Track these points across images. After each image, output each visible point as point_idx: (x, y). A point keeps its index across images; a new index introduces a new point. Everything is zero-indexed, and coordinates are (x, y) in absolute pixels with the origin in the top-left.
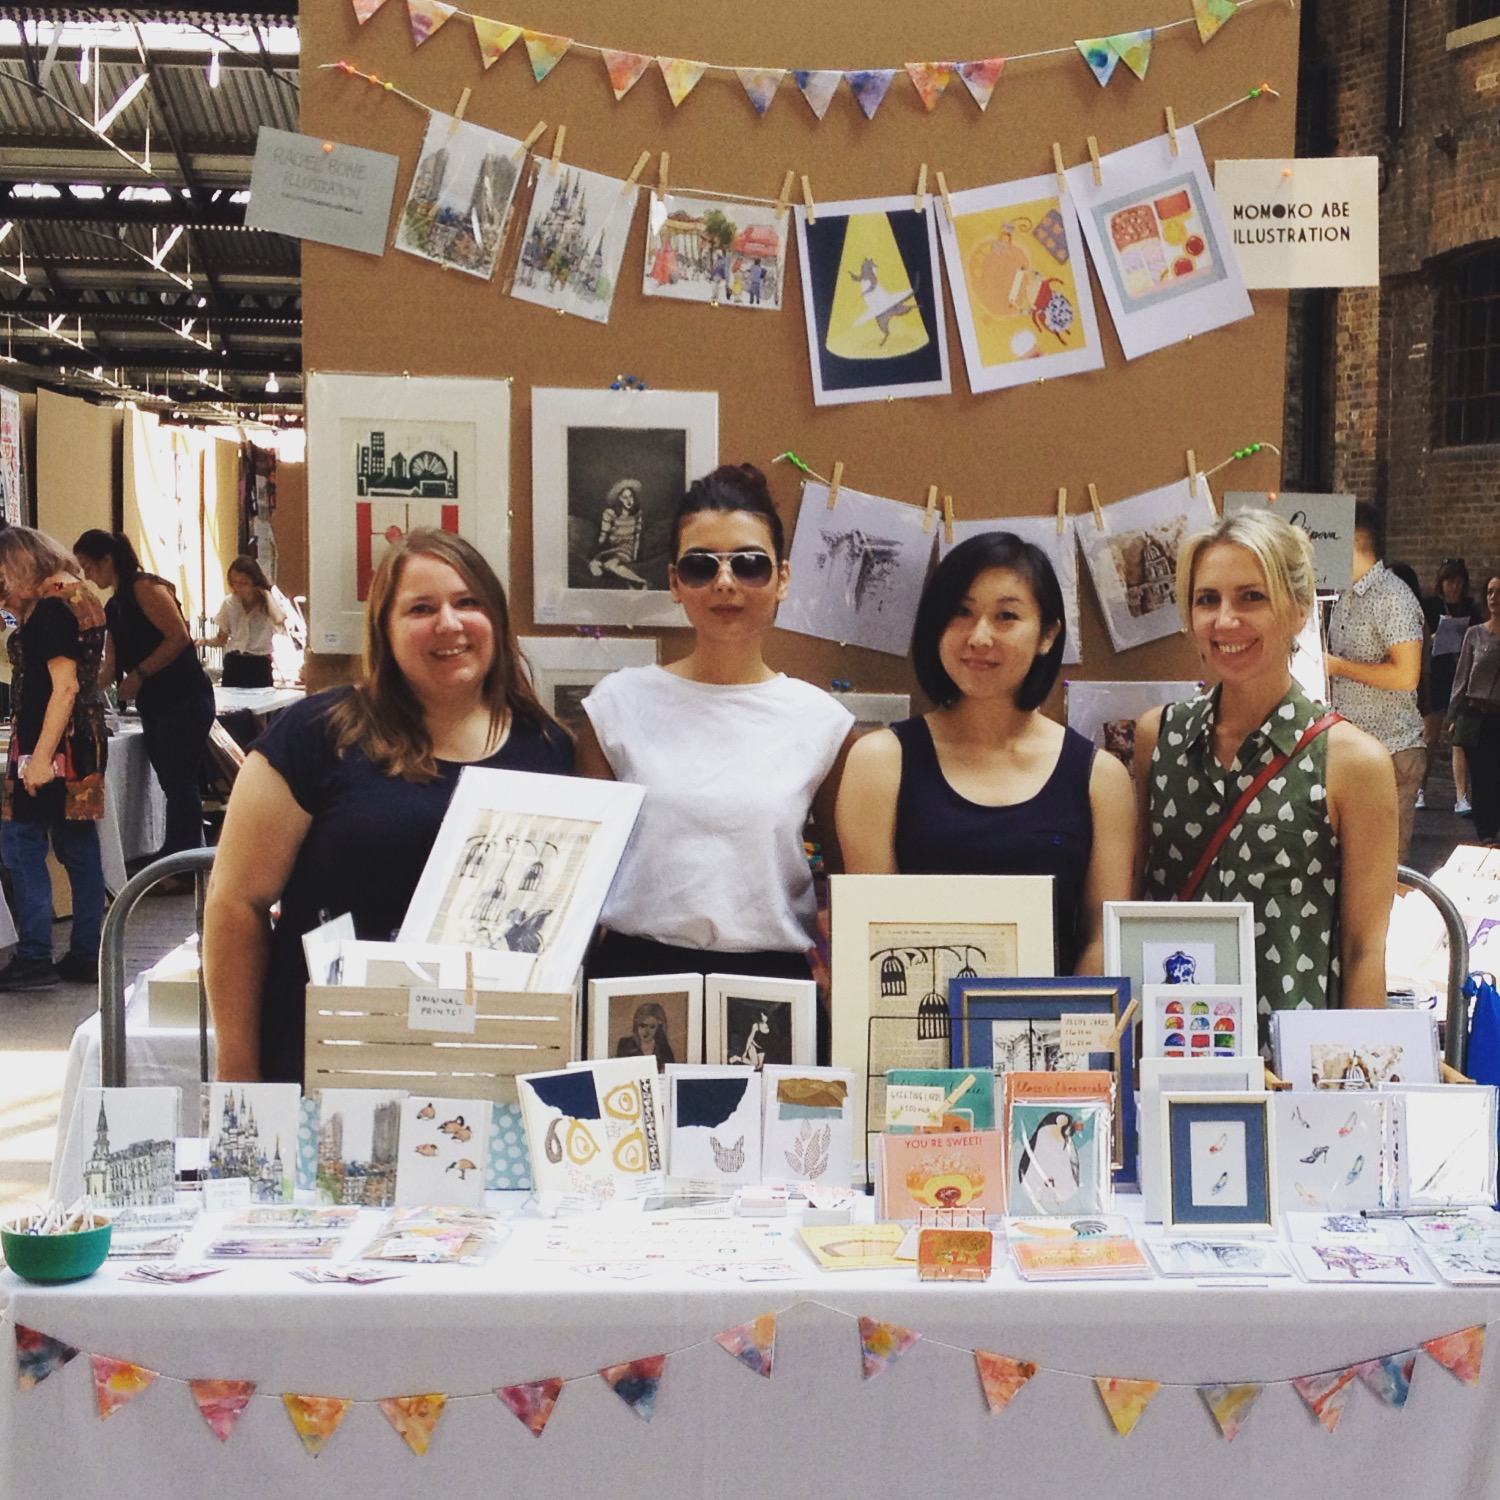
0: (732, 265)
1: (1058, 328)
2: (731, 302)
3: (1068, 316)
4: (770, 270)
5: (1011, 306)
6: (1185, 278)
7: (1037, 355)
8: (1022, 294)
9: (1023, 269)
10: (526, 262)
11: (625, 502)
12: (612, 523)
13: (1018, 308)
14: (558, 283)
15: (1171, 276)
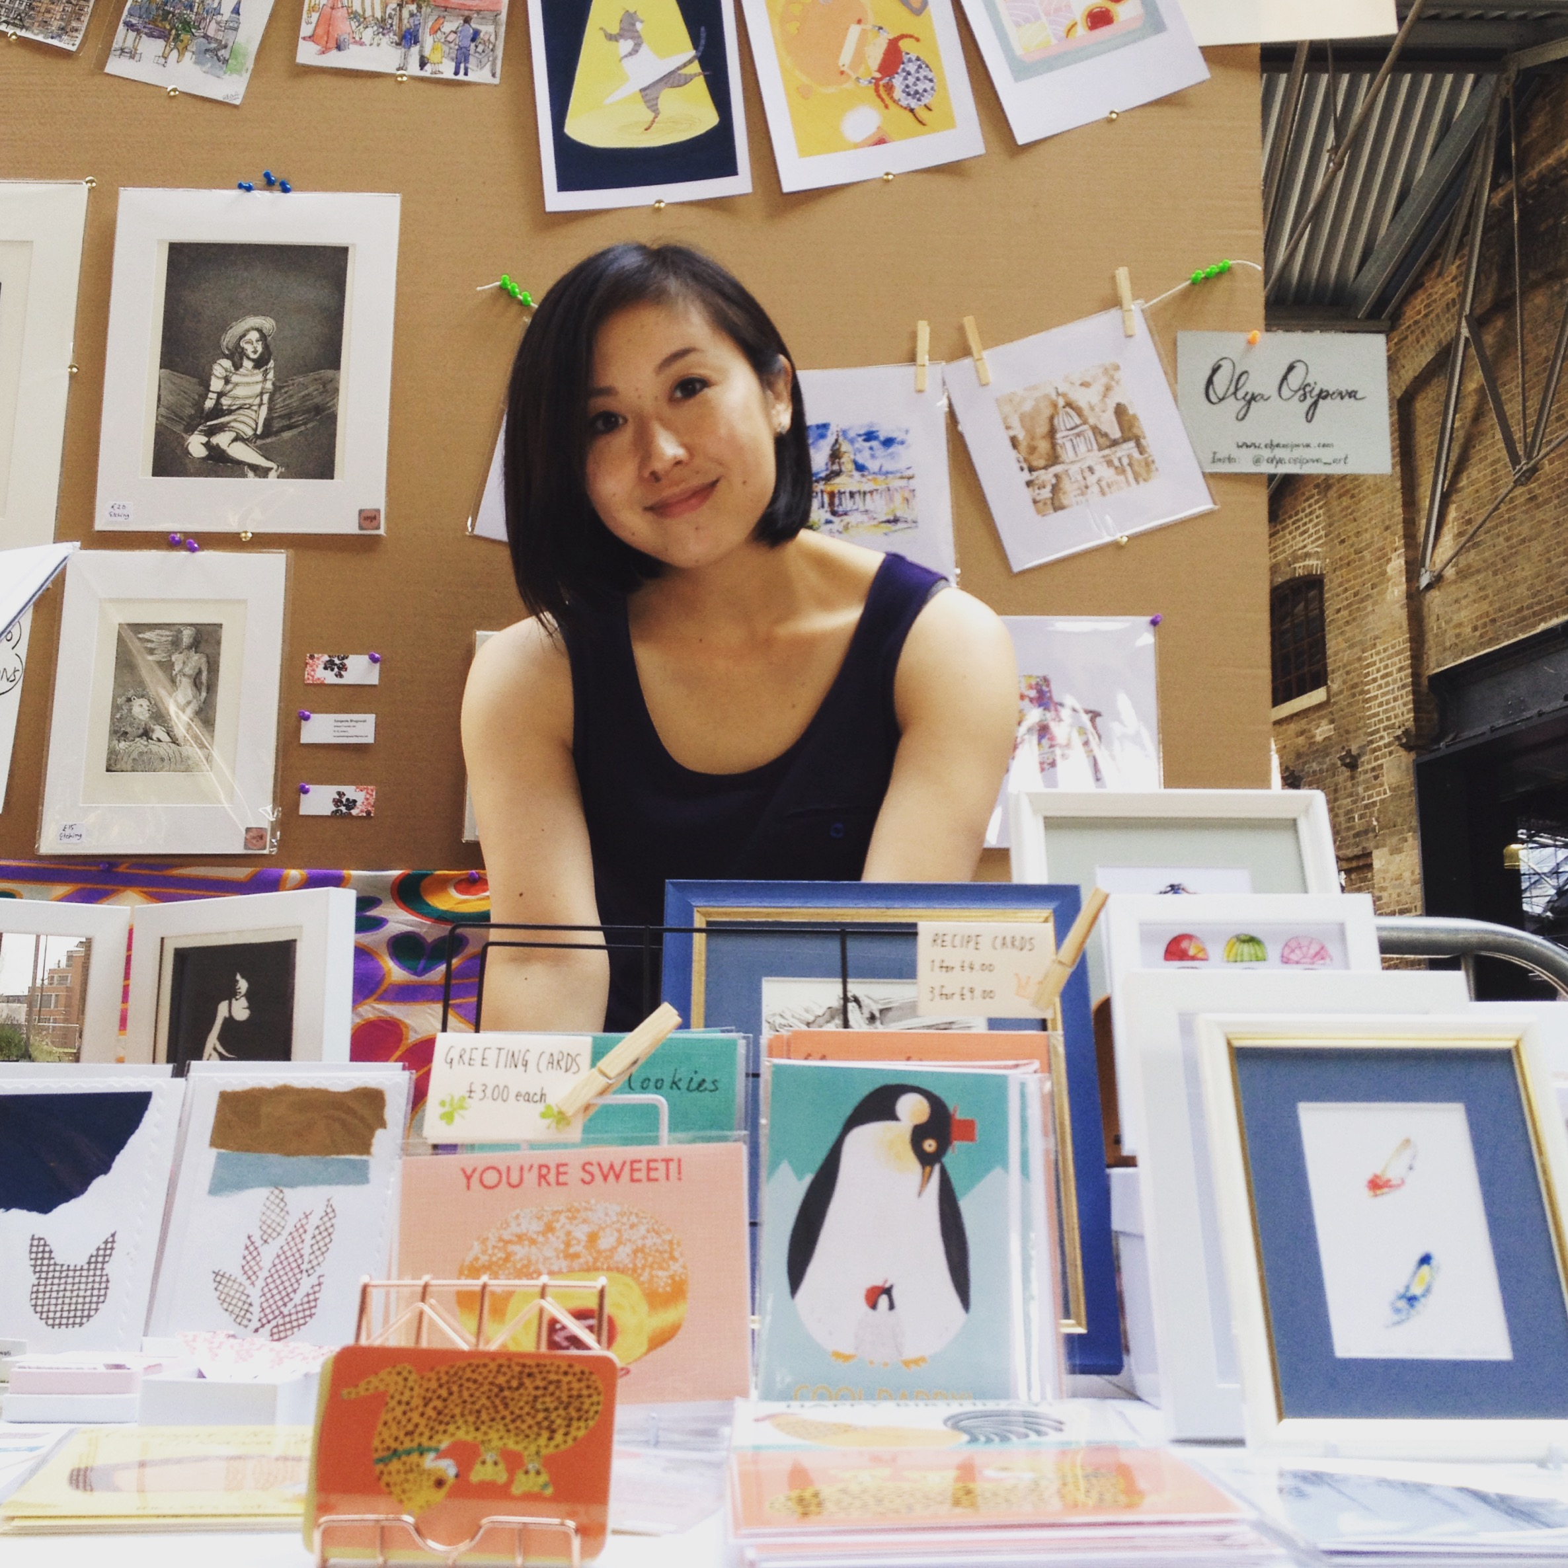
0: (430, 24)
1: (913, 103)
2: (427, 72)
3: (928, 85)
4: (486, 30)
5: (842, 73)
6: (1104, 32)
7: (881, 141)
8: (859, 56)
9: (859, 22)
10: (130, 26)
11: (249, 349)
12: (227, 381)
13: (854, 77)
14: (175, 53)
15: (1081, 30)
